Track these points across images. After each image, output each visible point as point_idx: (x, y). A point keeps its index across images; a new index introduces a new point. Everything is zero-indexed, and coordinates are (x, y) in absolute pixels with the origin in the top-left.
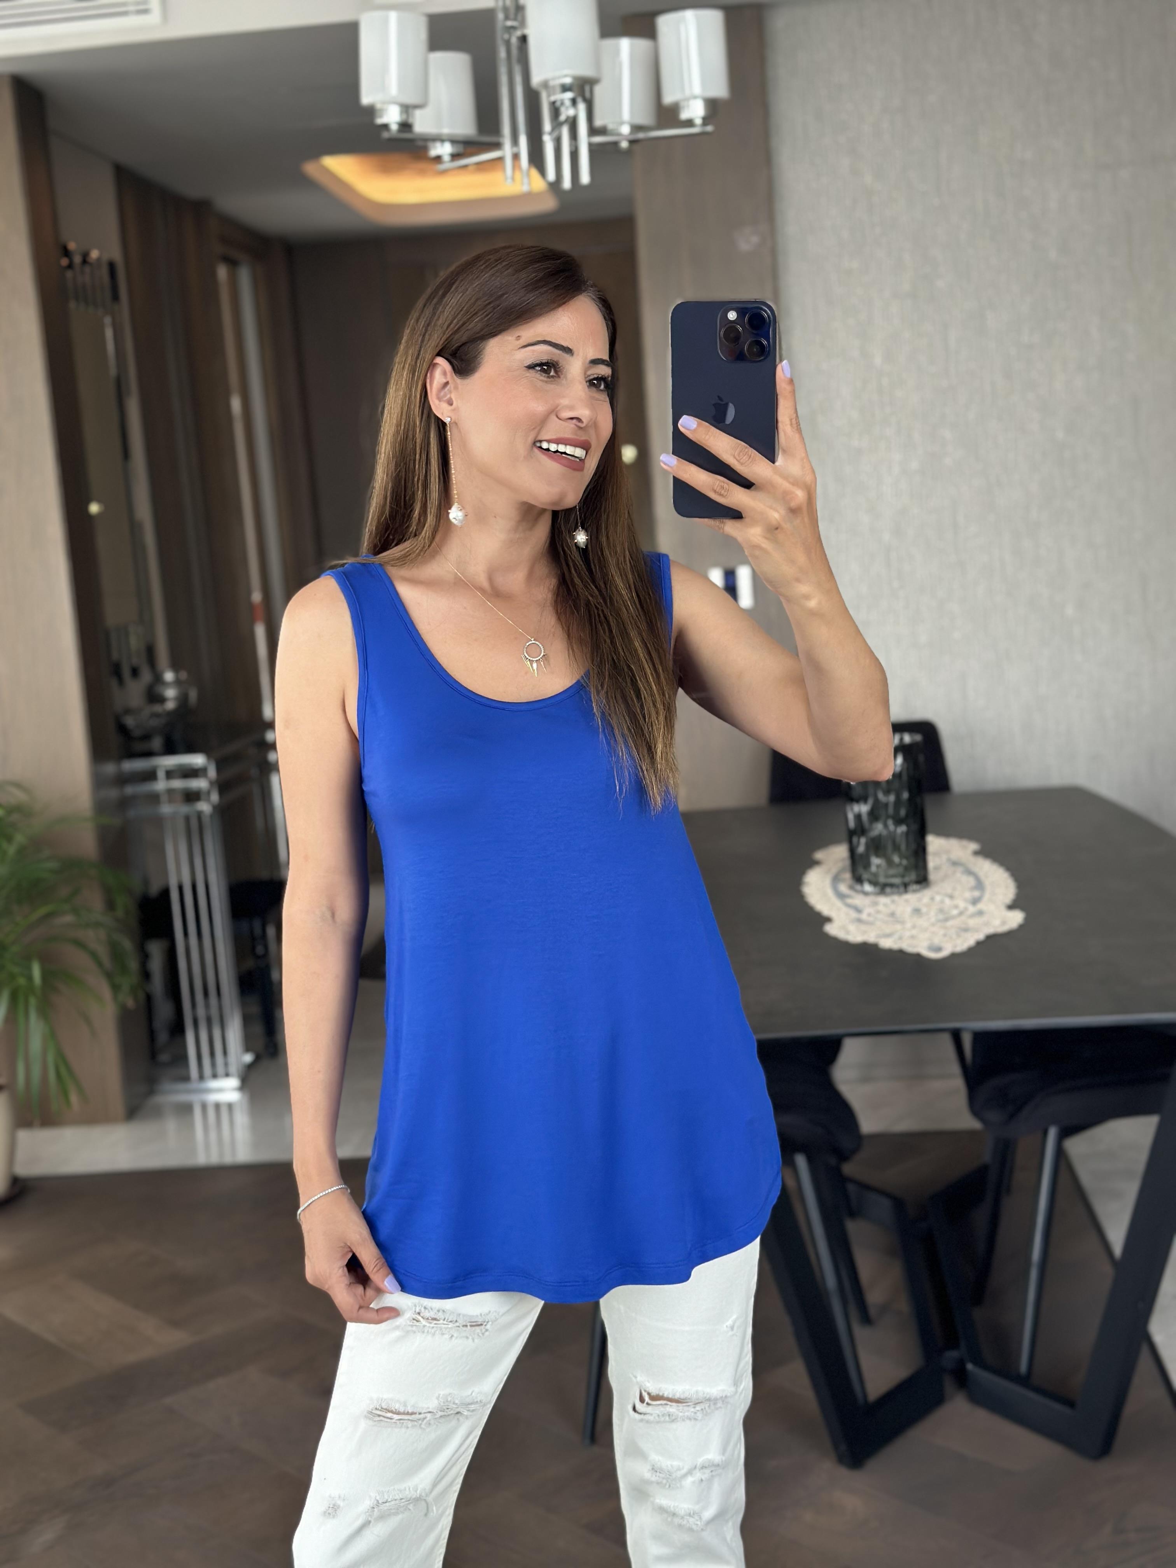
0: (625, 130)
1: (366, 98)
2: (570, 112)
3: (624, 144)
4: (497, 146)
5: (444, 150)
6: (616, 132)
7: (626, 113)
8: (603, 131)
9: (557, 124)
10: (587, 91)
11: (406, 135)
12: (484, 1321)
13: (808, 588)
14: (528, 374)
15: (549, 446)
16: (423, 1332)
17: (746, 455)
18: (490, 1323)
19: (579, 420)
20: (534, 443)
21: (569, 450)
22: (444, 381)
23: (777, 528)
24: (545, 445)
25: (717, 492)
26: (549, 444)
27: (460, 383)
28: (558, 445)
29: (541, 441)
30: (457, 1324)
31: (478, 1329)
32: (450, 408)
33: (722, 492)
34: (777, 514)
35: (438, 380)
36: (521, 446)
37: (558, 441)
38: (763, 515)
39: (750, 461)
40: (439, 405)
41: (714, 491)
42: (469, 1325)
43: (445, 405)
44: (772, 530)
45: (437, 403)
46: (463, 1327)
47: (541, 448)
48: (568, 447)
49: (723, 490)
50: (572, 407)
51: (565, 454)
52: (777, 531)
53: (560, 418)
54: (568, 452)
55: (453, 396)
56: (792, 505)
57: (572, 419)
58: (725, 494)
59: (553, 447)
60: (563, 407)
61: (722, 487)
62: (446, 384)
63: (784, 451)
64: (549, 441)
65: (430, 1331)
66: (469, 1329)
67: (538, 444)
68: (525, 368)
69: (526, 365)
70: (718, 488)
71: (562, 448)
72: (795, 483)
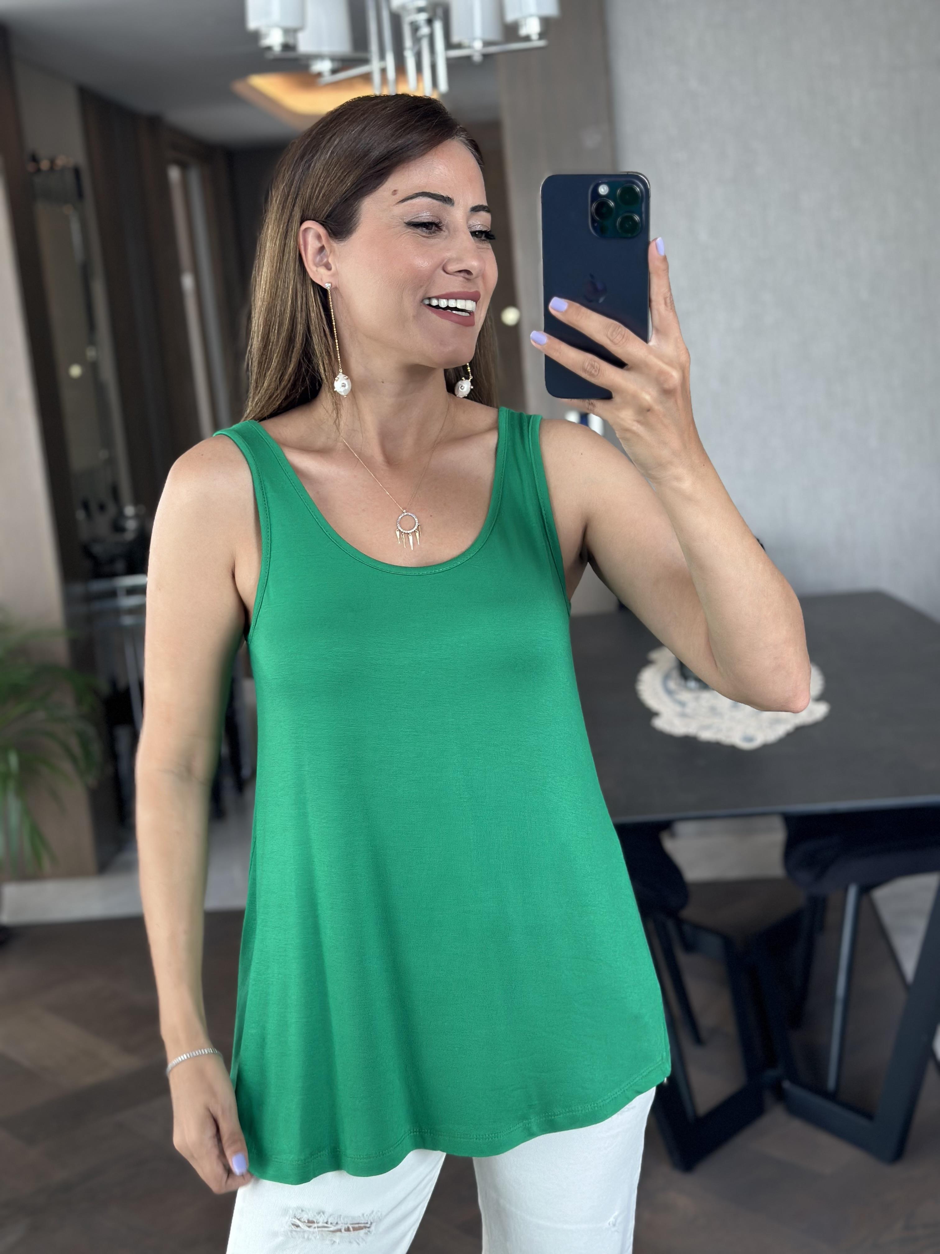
0: (478, 45)
1: (253, 24)
2: (425, 30)
3: (477, 58)
4: (365, 61)
5: (324, 66)
6: (469, 47)
7: (478, 31)
8: (459, 46)
9: (417, 40)
10: (440, 12)
11: (290, 55)
12: (367, 1223)
13: (680, 470)
14: (409, 230)
15: (438, 302)
16: (304, 1237)
17: (620, 335)
18: (374, 1224)
19: (468, 272)
20: (422, 301)
21: (460, 304)
22: (319, 245)
23: (649, 410)
24: (434, 302)
25: (588, 372)
26: (438, 300)
27: (337, 246)
28: (448, 300)
29: (430, 299)
30: (338, 1227)
31: (362, 1232)
32: (329, 273)
33: (593, 372)
34: (648, 396)
35: (312, 244)
36: (409, 305)
37: (448, 297)
38: (635, 397)
39: (624, 340)
40: (317, 271)
41: (585, 370)
42: (351, 1229)
43: (323, 270)
44: (644, 411)
45: (314, 268)
46: (345, 1230)
47: (430, 305)
48: (459, 301)
49: (594, 370)
50: (459, 260)
51: (456, 309)
52: (649, 413)
53: (448, 272)
54: (459, 307)
55: (330, 261)
56: (666, 386)
57: (460, 271)
58: (596, 374)
59: (443, 303)
60: (450, 260)
61: (593, 366)
62: (322, 249)
63: (658, 331)
64: (438, 298)
65: (310, 1237)
66: (353, 1234)
67: (427, 302)
68: (405, 224)
69: (407, 221)
70: (589, 368)
71: (452, 303)
72: (670, 363)
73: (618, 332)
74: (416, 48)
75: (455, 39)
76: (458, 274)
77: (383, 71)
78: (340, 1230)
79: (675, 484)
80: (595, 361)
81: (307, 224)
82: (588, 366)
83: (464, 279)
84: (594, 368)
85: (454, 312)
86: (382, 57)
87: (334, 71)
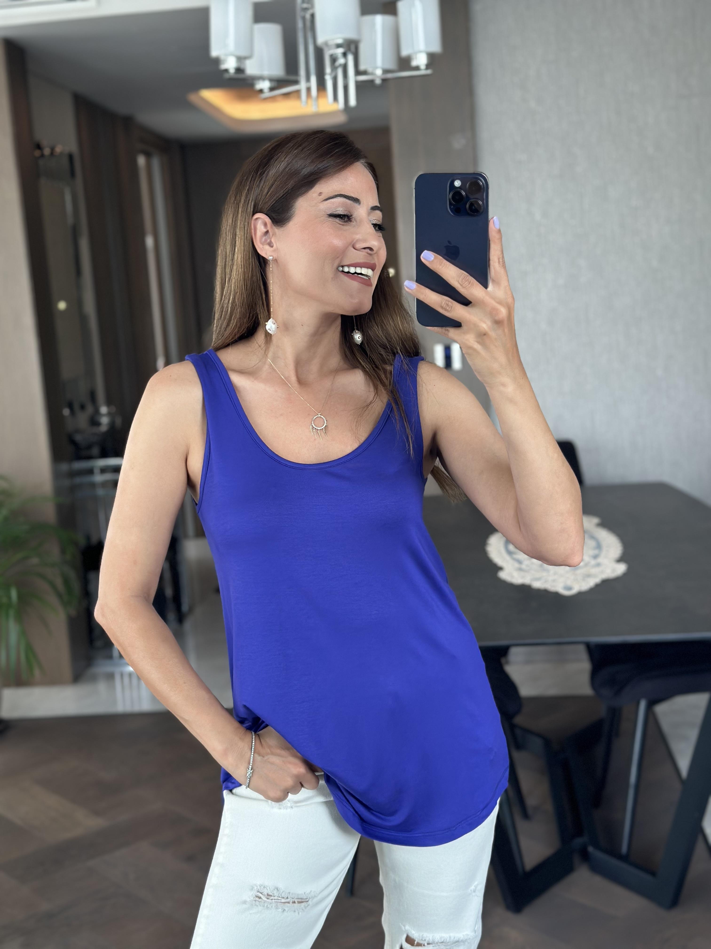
0: (379, 72)
1: (215, 52)
2: (341, 61)
3: (378, 81)
4: (296, 82)
5: (264, 85)
6: (372, 74)
7: (379, 62)
8: (365, 73)
9: (334, 68)
10: (353, 48)
11: (240, 76)
12: (307, 899)
13: (506, 379)
14: (330, 219)
15: (349, 270)
16: (264, 906)
17: (467, 282)
18: (311, 900)
19: (371, 249)
20: (337, 269)
21: (364, 271)
22: (265, 230)
23: (485, 335)
24: (346, 269)
25: (444, 308)
26: (349, 268)
27: (277, 231)
28: (356, 268)
29: (343, 266)
30: (288, 900)
31: (303, 904)
32: (272, 249)
33: (448, 308)
34: (485, 325)
35: (261, 229)
36: (329, 271)
37: (355, 265)
38: (476, 325)
39: (470, 285)
40: (263, 247)
41: (442, 307)
42: (296, 902)
43: (267, 247)
44: (482, 336)
45: (261, 246)
46: (292, 903)
47: (343, 271)
48: (363, 269)
49: (448, 307)
50: (365, 241)
51: (361, 274)
52: (485, 336)
53: (356, 249)
54: (363, 273)
55: (273, 240)
56: (497, 318)
57: (364, 248)
58: (450, 309)
59: (352, 270)
60: (358, 241)
61: (448, 305)
62: (267, 232)
63: (493, 281)
64: (349, 266)
65: (269, 906)
66: (296, 905)
67: (341, 269)
68: (328, 216)
69: (329, 213)
70: (445, 305)
71: (359, 270)
72: (500, 303)
73: (466, 280)
74: (333, 74)
75: (362, 67)
76: (363, 250)
77: (309, 90)
78: (289, 903)
79: (502, 388)
80: (449, 301)
81: (258, 215)
82: (444, 304)
83: (366, 254)
84: (448, 306)
85: (359, 276)
86: (308, 79)
87: (272, 89)
